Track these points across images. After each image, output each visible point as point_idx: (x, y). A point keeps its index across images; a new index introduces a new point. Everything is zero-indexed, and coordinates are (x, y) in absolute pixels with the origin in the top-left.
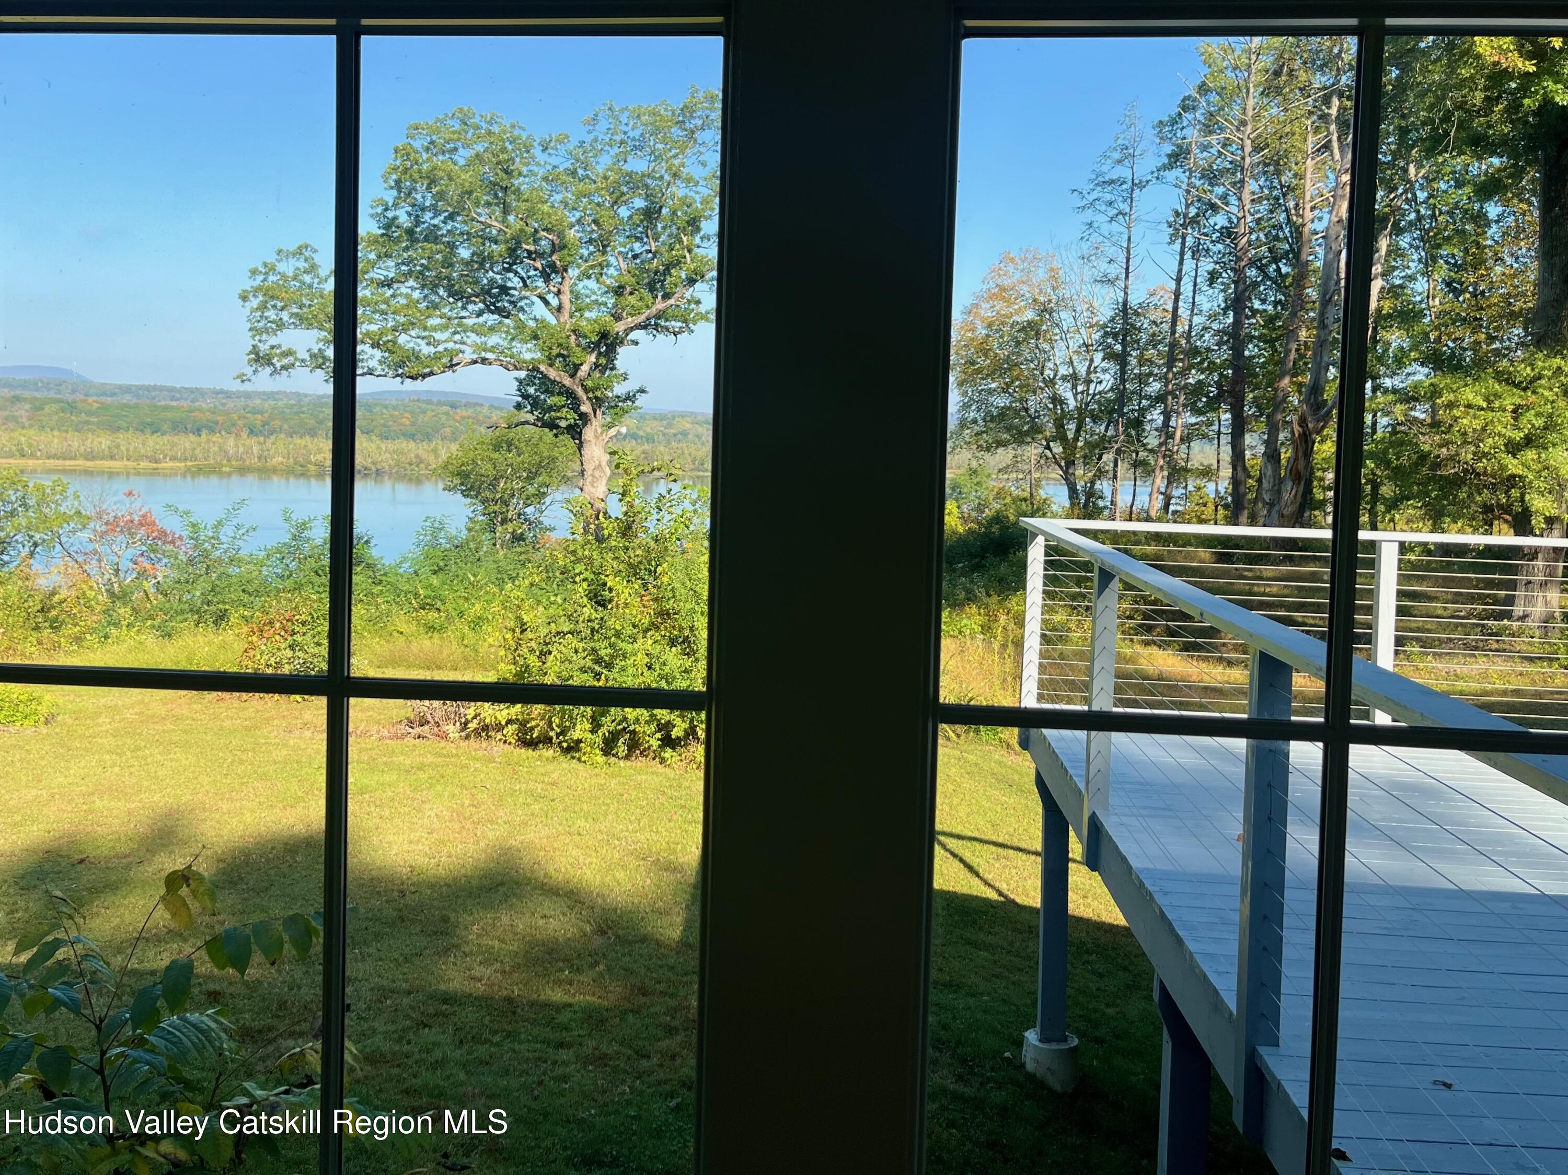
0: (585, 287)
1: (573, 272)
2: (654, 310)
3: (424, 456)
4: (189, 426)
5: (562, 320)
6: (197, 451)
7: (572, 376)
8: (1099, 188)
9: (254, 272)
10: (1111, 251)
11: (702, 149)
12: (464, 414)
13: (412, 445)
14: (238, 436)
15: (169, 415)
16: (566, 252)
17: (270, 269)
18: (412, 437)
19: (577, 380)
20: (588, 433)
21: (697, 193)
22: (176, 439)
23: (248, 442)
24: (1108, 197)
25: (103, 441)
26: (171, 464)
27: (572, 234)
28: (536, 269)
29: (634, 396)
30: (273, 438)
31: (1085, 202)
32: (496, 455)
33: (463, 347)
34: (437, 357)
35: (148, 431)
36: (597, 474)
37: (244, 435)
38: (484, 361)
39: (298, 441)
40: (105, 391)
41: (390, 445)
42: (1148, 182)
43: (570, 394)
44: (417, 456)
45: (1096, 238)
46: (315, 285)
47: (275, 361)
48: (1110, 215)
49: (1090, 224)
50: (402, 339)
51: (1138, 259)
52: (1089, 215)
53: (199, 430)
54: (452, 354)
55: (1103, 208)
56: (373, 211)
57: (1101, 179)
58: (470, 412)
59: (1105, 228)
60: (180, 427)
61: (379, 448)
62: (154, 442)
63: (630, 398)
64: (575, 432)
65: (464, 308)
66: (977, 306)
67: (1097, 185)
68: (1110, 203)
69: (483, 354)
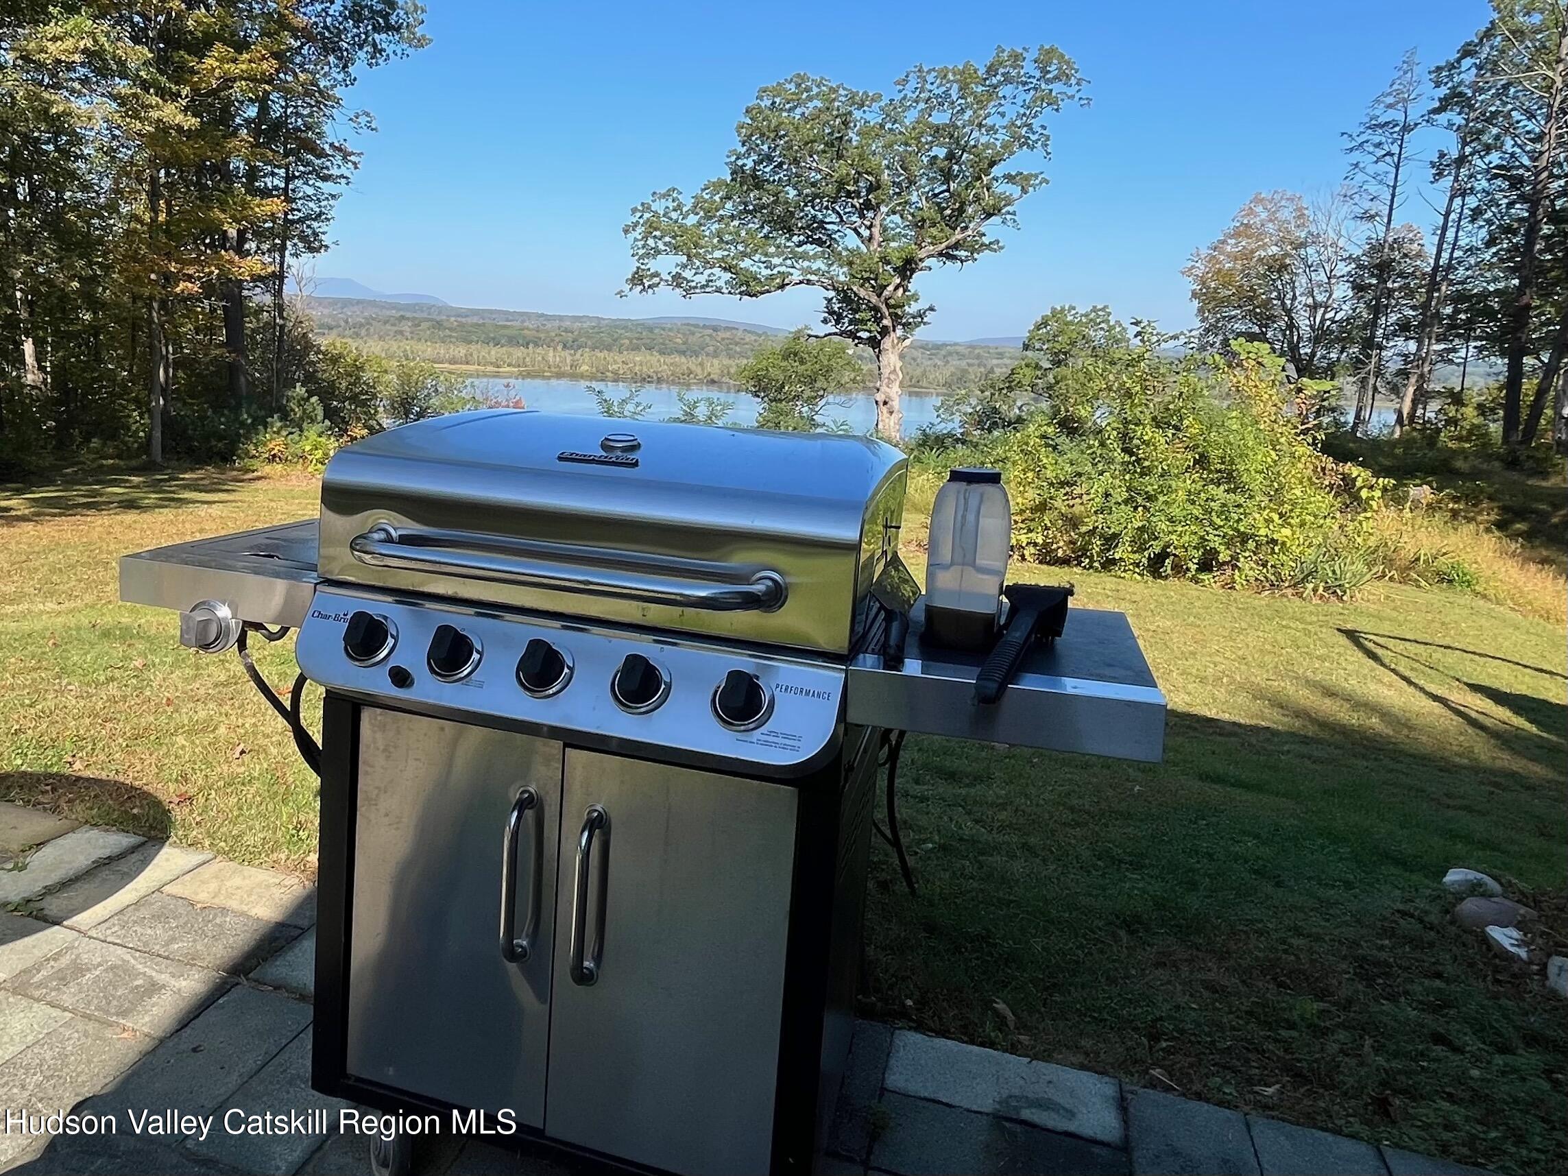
0: (892, 222)
1: (884, 209)
2: (953, 240)
3: (693, 368)
4: (521, 341)
5: (871, 249)
6: (527, 359)
7: (879, 296)
8: (1370, 131)
9: (634, 210)
10: (1373, 188)
11: (1003, 102)
12: (724, 336)
13: (683, 359)
14: (555, 349)
15: (506, 332)
16: (880, 191)
17: (646, 207)
18: (683, 353)
19: (883, 299)
20: (887, 343)
21: (997, 139)
22: (511, 350)
23: (563, 354)
24: (1377, 139)
25: (461, 351)
26: (508, 369)
27: (885, 176)
28: (853, 206)
29: (924, 313)
30: (580, 352)
31: (1354, 144)
32: (784, 364)
33: (791, 270)
34: (771, 278)
35: (491, 344)
36: (892, 377)
37: (560, 348)
38: (809, 282)
39: (599, 354)
40: (459, 313)
41: (669, 360)
42: (1416, 125)
43: (876, 309)
44: (688, 368)
45: (1360, 177)
46: (680, 221)
47: (645, 281)
48: (1378, 155)
49: (1356, 165)
50: (746, 263)
51: (1404, 196)
52: (1356, 156)
53: (528, 344)
54: (783, 275)
55: (1371, 149)
56: (728, 160)
57: (1374, 122)
58: (728, 335)
59: (1371, 169)
60: (513, 341)
61: (659, 361)
62: (494, 352)
63: (921, 315)
64: (874, 343)
65: (789, 239)
66: (1224, 242)
67: (1369, 128)
68: (1379, 145)
69: (809, 277)
